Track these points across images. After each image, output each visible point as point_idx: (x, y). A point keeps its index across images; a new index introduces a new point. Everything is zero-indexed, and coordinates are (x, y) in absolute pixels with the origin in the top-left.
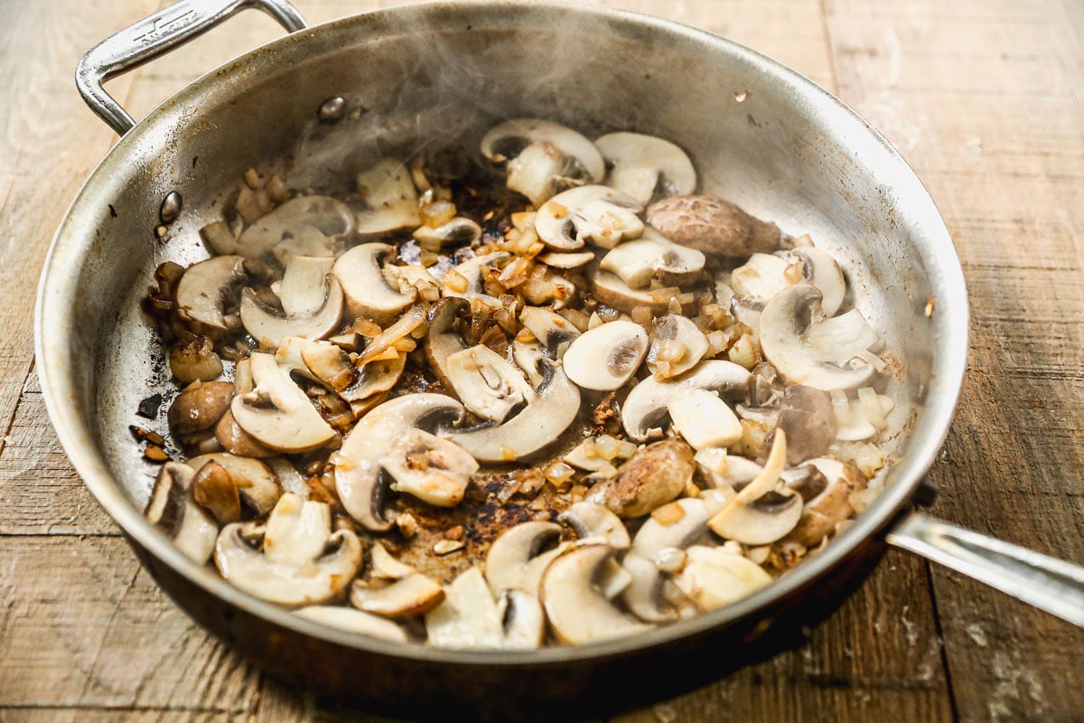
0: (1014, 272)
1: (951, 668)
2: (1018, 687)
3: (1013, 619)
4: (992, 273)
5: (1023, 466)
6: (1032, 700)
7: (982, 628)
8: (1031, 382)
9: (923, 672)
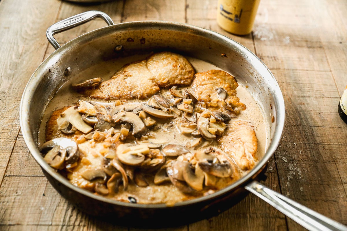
0: (297, 71)
1: (278, 167)
2: (295, 172)
3: (294, 156)
4: (292, 71)
5: (298, 119)
6: (299, 175)
7: (286, 158)
8: (301, 98)
9: (271, 168)
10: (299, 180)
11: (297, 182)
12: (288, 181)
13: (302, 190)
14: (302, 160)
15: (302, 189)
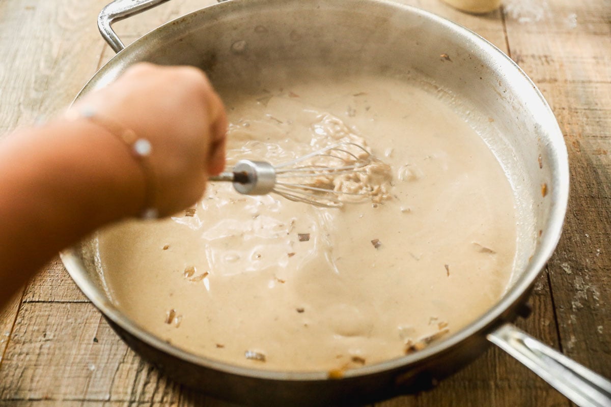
0: (592, 85)
1: (552, 285)
2: (587, 293)
3: (586, 260)
4: (580, 85)
5: (593, 184)
6: (594, 300)
7: (568, 264)
8: (599, 141)
10: (594, 310)
11: (592, 314)
12: (573, 313)
13: (601, 332)
14: (602, 270)
15: (601, 329)
